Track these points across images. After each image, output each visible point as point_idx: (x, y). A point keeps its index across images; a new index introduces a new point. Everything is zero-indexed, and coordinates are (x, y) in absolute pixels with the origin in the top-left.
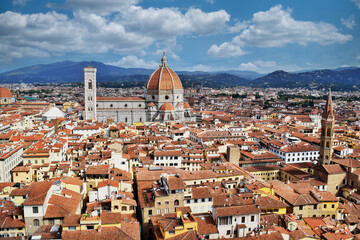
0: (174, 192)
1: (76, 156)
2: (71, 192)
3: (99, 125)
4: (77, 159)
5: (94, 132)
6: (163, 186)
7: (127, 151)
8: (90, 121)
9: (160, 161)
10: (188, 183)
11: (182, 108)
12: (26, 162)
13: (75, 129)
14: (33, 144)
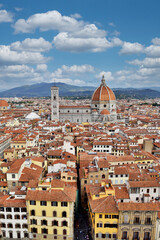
0: (101, 169)
1: (43, 144)
2: (36, 166)
3: (59, 124)
4: (44, 146)
5: (56, 128)
6: (95, 165)
7: (75, 142)
8: (54, 121)
9: (97, 149)
10: (113, 164)
11: (115, 113)
12: (12, 146)
13: (44, 126)
14: (18, 135)
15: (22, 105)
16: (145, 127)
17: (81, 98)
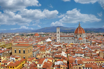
0: (79, 65)
1: (53, 52)
2: (50, 62)
3: (60, 44)
4: (53, 53)
5: (59, 45)
6: (76, 62)
7: (67, 52)
8: (58, 42)
9: (77, 55)
10: (84, 62)
11: (85, 39)
12: (40, 53)
13: (54, 45)
14: (42, 48)
15: (45, 36)
16: (100, 45)
17: (69, 33)
